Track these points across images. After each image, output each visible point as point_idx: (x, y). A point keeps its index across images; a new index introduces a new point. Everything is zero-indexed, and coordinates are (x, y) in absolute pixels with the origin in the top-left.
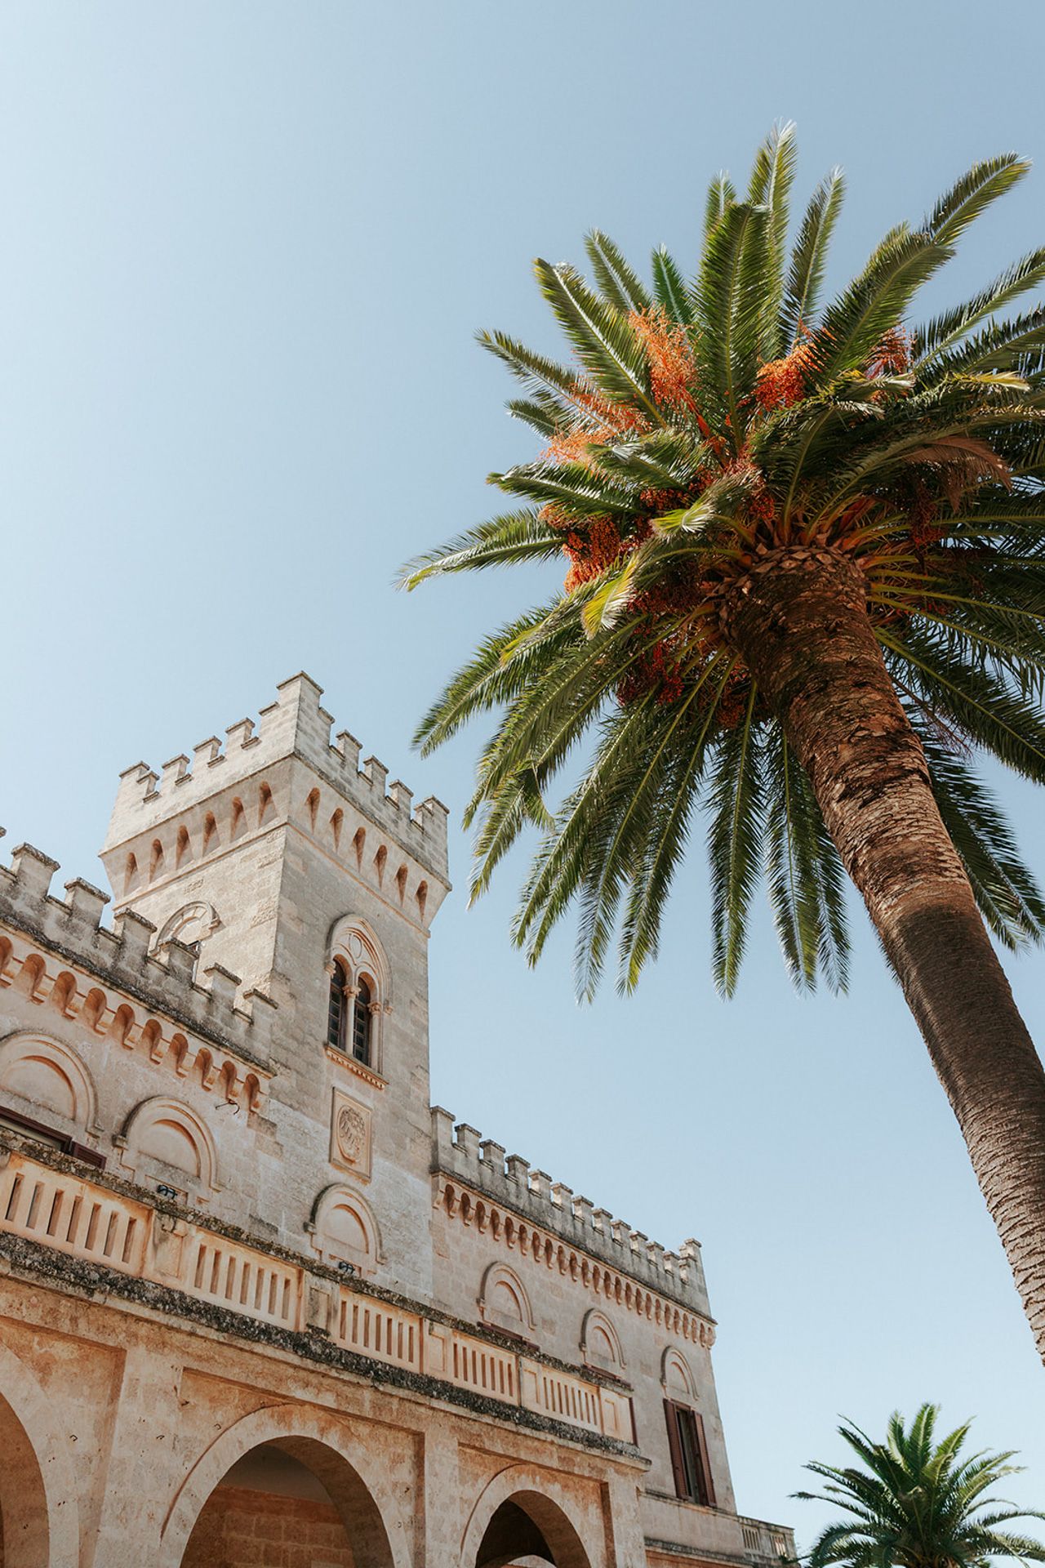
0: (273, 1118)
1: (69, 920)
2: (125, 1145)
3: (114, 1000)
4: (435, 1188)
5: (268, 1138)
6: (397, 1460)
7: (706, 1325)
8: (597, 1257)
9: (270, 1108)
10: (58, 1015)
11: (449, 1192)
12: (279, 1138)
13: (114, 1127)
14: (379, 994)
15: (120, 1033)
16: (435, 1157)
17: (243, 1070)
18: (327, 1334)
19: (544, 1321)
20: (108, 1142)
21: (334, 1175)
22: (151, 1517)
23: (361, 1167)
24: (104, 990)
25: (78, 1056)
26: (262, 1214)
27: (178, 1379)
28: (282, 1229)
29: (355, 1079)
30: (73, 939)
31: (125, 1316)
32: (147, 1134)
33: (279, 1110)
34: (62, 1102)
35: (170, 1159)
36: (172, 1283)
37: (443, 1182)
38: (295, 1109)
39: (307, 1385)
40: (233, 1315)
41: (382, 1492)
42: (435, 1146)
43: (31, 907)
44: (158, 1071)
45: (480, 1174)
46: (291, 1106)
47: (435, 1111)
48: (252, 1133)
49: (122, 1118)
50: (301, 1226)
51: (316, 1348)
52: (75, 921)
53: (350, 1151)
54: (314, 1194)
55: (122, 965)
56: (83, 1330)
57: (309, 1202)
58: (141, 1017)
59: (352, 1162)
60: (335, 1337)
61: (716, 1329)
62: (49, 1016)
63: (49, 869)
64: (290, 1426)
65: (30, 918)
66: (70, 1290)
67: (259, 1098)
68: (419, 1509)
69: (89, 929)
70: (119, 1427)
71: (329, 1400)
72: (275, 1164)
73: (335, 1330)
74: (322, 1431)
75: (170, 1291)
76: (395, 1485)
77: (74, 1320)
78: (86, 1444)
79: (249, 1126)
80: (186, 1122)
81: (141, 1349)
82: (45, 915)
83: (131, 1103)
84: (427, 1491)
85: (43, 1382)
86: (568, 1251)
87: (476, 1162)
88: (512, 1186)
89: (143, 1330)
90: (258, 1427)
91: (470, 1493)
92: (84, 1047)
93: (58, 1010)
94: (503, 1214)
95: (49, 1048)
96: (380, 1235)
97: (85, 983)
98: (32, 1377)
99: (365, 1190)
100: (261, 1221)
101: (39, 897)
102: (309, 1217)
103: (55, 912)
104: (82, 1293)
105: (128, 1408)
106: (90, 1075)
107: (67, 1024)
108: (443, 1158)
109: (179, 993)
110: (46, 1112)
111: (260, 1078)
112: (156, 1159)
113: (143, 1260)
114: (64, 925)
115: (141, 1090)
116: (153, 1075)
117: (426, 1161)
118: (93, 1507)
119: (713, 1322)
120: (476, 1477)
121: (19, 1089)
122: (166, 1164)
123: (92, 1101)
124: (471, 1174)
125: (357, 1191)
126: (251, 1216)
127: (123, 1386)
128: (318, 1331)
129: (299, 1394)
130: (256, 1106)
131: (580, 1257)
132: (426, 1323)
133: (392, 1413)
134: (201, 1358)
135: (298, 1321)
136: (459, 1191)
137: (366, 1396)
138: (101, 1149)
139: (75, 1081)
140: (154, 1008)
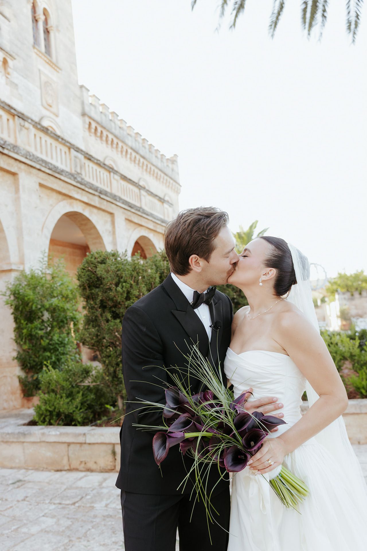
0: (16, 81)
4: (84, 122)
5: (15, 90)
6: (105, 222)
7: (179, 187)
8: (144, 158)
9: (15, 76)
11: (90, 124)
14: (52, 22)
16: (83, 108)
17: (1, 55)
18: (81, 175)
21: (45, 112)
27: (37, 187)
29: (47, 66)
31: (16, 160)
33: (18, 78)
36: (28, 149)
37: (87, 120)
38: (24, 78)
39: (78, 193)
41: (103, 232)
42: (83, 103)
45: (101, 118)
46: (22, 76)
47: (82, 87)
48: (8, 87)
51: (79, 179)
53: (50, 102)
56: (2, 164)
59: (51, 106)
60: (83, 176)
61: (182, 188)
64: (73, 207)
67: (9, 70)
70: (22, 202)
71: (85, 199)
73: (83, 173)
74: (84, 210)
76: (106, 230)
78: (11, 208)
79: (6, 84)
81: (23, 174)
84: (116, 233)
86: (134, 154)
87: (99, 112)
88: (113, 125)
89: (23, 166)
90: (64, 207)
91: (128, 235)
94: (110, 137)
99: (57, 120)
104: (0, 149)
105: (24, 196)
108: (87, 109)
111: (9, 60)
113: (16, 137)
117: (79, 110)
119: (181, 186)
120: (130, 230)
124: (97, 117)
125: (55, 120)
127: (20, 187)
128: (78, 174)
129: (75, 196)
130: (8, 74)
131: (138, 157)
132: (112, 174)
133: (105, 205)
134: (43, 179)
135: (71, 169)
136: (94, 125)
137: (97, 199)
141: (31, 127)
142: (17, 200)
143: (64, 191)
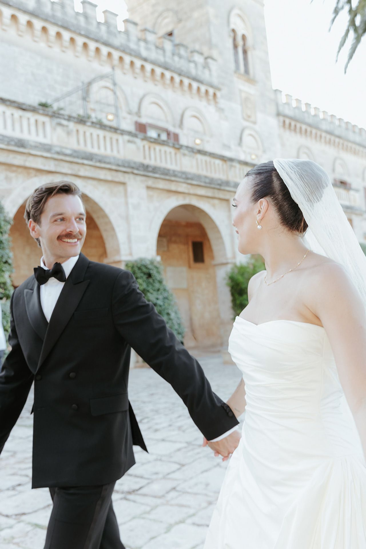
0: (223, 106)
1: (147, 46)
2: (182, 128)
3: (168, 75)
4: (279, 121)
5: (222, 115)
8: (339, 137)
9: (222, 102)
10: (154, 85)
11: (284, 122)
12: (226, 114)
13: (178, 122)
15: (172, 87)
16: (278, 109)
17: (211, 91)
20: (179, 128)
21: (246, 124)
23: (253, 119)
24: (164, 71)
25: (162, 99)
26: (226, 142)
28: (232, 146)
29: (246, 83)
30: (151, 54)
32: (190, 122)
33: (224, 103)
34: (162, 116)
35: (196, 129)
37: (281, 119)
38: (228, 101)
42: (277, 105)
43: (135, 44)
45: (294, 113)
47: (276, 91)
48: (217, 114)
49: (180, 118)
50: (238, 144)
53: (249, 113)
54: (240, 132)
58: (177, 79)
59: (250, 117)
63: (135, 26)
65: (136, 49)
66: (216, 187)
67: (218, 100)
69: (153, 48)
72: (226, 124)
77: (218, 194)
78: (226, 222)
79: (216, 111)
80: (198, 115)
82: (140, 47)
83: (181, 112)
85: (215, 209)
86: (328, 136)
87: (292, 108)
88: (307, 115)
92: (163, 95)
93: (153, 83)
94: (304, 127)
95: (155, 99)
97: (158, 71)
99: (256, 127)
100: (226, 145)
102: (240, 140)
103: (142, 44)
106: (167, 106)
107: (156, 87)
108: (281, 109)
109: (186, 65)
110: (160, 121)
111: (217, 92)
112: (193, 130)
113: (228, 175)
114: (147, 49)
115: (183, 106)
116: (184, 100)
117: (274, 112)
121: (151, 115)
122: (195, 131)
123: (171, 114)
124: (291, 113)
125: (252, 128)
126: (223, 144)
130: (217, 103)
131: (333, 138)
136: (287, 121)
138: (177, 131)
139: (165, 108)
140: (180, 75)
141: (237, 165)
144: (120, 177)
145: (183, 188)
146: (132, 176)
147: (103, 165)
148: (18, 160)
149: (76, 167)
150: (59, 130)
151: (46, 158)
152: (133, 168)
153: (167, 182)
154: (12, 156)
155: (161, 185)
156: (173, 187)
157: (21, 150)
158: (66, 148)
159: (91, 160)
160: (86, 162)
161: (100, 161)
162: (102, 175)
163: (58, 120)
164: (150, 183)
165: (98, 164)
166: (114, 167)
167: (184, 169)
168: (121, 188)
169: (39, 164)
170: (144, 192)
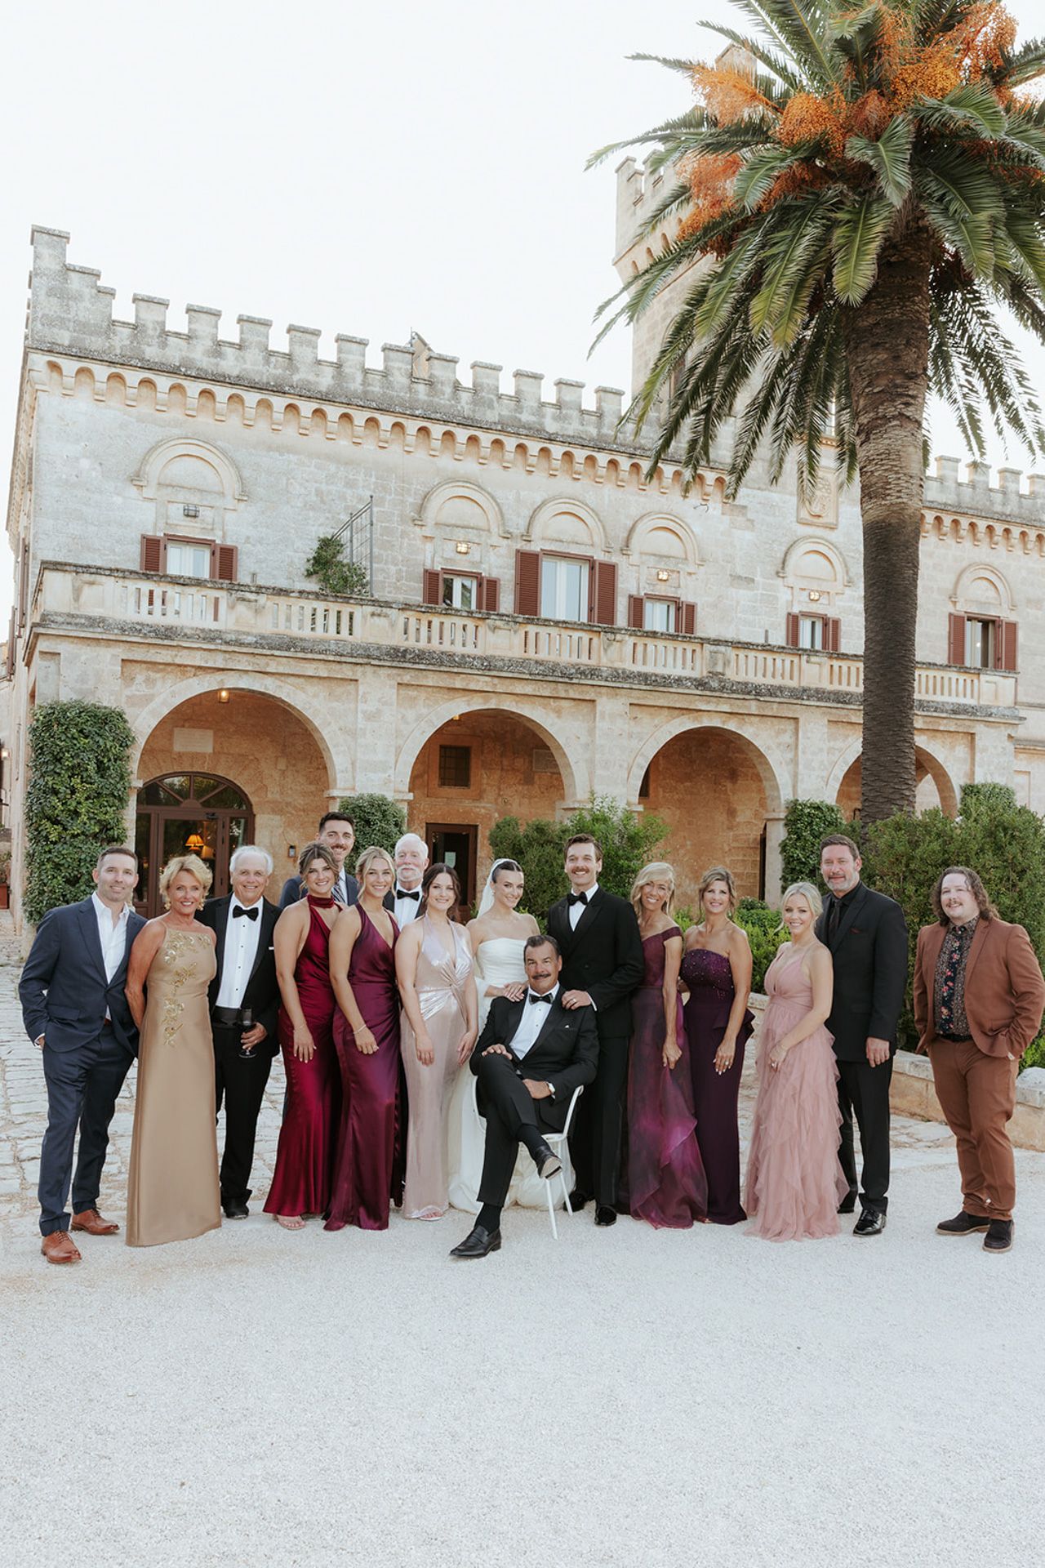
0: (743, 502)
1: (561, 413)
2: (629, 552)
3: (602, 459)
5: (741, 519)
6: (779, 733)
9: (740, 496)
10: (570, 481)
12: (749, 516)
13: (620, 543)
15: (614, 478)
17: (711, 477)
18: (724, 675)
19: (1029, 601)
20: (619, 553)
21: (803, 530)
22: (621, 766)
23: (829, 518)
24: (594, 454)
25: (586, 505)
26: (740, 571)
27: (627, 709)
28: (758, 579)
30: (566, 426)
31: (593, 686)
32: (645, 540)
33: (748, 495)
34: (583, 536)
35: (664, 552)
36: (617, 665)
38: (762, 490)
39: (709, 702)
40: (656, 675)
41: (769, 748)
43: (533, 415)
44: (646, 496)
45: (958, 495)
46: (759, 489)
48: (726, 518)
49: (625, 535)
50: (773, 573)
51: (715, 684)
52: (564, 412)
53: (815, 510)
54: (784, 549)
55: (605, 431)
56: (572, 695)
57: (780, 555)
58: (625, 463)
59: (819, 516)
60: (730, 676)
62: (563, 483)
63: (538, 381)
64: (701, 723)
65: (534, 422)
66: (561, 680)
68: (796, 755)
69: (575, 414)
70: (597, 732)
71: (726, 708)
72: (749, 535)
73: (730, 672)
74: (724, 723)
75: (616, 670)
76: (780, 744)
77: (566, 691)
78: (584, 739)
79: (723, 514)
80: (671, 525)
81: (604, 699)
82: (543, 416)
83: (630, 523)
84: (800, 747)
85: (559, 717)
87: (954, 485)
88: (998, 497)
89: (604, 690)
90: (680, 725)
91: (839, 744)
92: (590, 498)
93: (568, 477)
94: (984, 524)
95: (567, 505)
96: (846, 566)
97: (580, 455)
98: (553, 715)
99: (832, 536)
100: (740, 577)
101: (536, 405)
102: (781, 566)
103: (549, 411)
104: (567, 680)
105: (601, 725)
106: (597, 515)
107: (578, 484)
109: (652, 435)
110: (575, 545)
111: (727, 477)
112: (655, 555)
113: (599, 657)
114: (556, 418)
115: (635, 511)
116: (643, 499)
118: (591, 762)
120: (847, 737)
121: (555, 536)
122: (661, 556)
123: (602, 530)
124: (949, 496)
125: (823, 539)
126: (731, 575)
127: (598, 715)
128: (717, 674)
129: (704, 708)
132: (804, 658)
133: (774, 710)
134: (638, 698)
135: (702, 672)
137: (754, 703)
138: (614, 559)
139: (589, 520)
140: (631, 456)
141: (627, 637)
142: (591, 731)
143: (678, 705)
144: (347, 672)
145: (482, 683)
146: (368, 668)
147: (310, 656)
148: (164, 656)
149: (262, 661)
150: (241, 608)
151: (210, 650)
152: (368, 657)
153: (445, 676)
154: (153, 650)
155: (431, 680)
156: (458, 683)
157: (166, 642)
158: (248, 634)
159: (288, 649)
160: (277, 653)
161: (303, 650)
162: (310, 669)
163: (240, 594)
164: (407, 678)
165: (301, 655)
166: (331, 658)
167: (489, 653)
168: (351, 687)
169: (198, 659)
170: (391, 693)
